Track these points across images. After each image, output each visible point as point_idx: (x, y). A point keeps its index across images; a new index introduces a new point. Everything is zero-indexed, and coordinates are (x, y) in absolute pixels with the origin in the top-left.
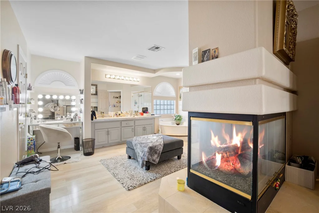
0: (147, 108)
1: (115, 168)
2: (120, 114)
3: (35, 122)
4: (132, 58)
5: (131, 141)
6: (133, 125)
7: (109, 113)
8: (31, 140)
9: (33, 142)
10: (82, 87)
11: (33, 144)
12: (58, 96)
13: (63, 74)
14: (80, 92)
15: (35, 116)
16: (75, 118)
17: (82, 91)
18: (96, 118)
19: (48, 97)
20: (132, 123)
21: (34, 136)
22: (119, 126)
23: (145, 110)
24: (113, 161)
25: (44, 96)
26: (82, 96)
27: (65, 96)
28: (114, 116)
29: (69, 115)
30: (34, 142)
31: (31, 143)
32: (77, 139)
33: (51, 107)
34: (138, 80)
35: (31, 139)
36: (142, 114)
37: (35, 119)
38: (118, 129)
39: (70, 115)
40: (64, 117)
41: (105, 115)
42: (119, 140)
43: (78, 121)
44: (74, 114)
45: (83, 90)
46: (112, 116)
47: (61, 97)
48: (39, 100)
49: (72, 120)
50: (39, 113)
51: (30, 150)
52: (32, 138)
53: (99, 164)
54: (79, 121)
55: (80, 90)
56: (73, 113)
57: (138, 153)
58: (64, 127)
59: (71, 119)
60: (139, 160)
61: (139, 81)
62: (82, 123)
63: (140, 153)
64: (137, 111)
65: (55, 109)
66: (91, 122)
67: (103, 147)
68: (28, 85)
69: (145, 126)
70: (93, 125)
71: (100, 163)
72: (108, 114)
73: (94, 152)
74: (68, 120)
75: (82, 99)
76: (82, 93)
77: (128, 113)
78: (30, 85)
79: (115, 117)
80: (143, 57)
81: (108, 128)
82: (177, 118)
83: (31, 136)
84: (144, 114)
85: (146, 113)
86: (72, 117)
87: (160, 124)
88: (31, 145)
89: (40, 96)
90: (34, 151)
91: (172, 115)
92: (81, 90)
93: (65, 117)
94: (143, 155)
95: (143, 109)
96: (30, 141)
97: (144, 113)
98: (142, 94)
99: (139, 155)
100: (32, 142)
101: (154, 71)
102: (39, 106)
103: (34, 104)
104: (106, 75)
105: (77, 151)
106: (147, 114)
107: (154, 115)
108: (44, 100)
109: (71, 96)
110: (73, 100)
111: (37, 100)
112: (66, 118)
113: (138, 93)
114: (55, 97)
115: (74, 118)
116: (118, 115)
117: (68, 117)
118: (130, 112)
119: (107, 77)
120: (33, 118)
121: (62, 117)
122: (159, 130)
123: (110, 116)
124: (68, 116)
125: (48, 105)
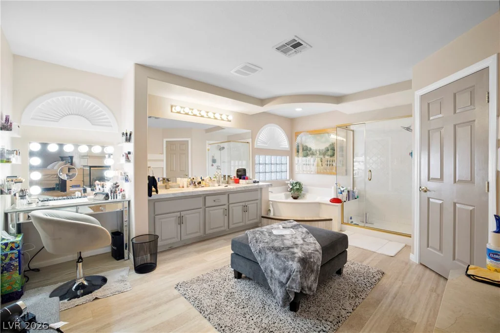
0: (244, 170)
1: (218, 307)
2: (200, 183)
3: (21, 205)
4: (232, 72)
5: (244, 242)
6: (226, 202)
7: (179, 179)
8: (12, 249)
9: (16, 251)
10: (130, 128)
11: (17, 256)
12: (77, 145)
13: (87, 101)
14: (124, 137)
15: (22, 191)
16: (114, 192)
17: (128, 136)
18: (157, 192)
19: (53, 148)
20: (223, 199)
21: (19, 239)
22: (202, 206)
23: (241, 175)
24: (205, 285)
25: (44, 145)
26: (130, 147)
27: (90, 146)
28: (188, 187)
29: (100, 187)
30: (19, 251)
31: (10, 256)
32: (118, 237)
33: (62, 170)
34: (230, 118)
35: (10, 246)
36: (237, 182)
37: (22, 197)
38: (199, 212)
39: (103, 187)
40: (89, 189)
41: (170, 183)
42: (201, 233)
43: (119, 198)
44: (112, 184)
45: (130, 134)
46: (185, 186)
47: (84, 149)
48: (32, 154)
49: (107, 196)
50: (32, 183)
51: (8, 271)
52: (13, 243)
53: (176, 298)
54: (122, 199)
55: (123, 134)
56: (108, 180)
57: (269, 271)
58: (91, 211)
59: (104, 196)
60: (272, 287)
61: (230, 121)
62: (129, 202)
63: (277, 272)
64: (229, 176)
65: (71, 174)
66: (149, 200)
67: (171, 249)
68: (4, 119)
69: (247, 203)
70: (153, 204)
71: (176, 292)
72: (176, 182)
73: (155, 264)
74: (97, 197)
75: (129, 153)
76: (128, 140)
77: (213, 179)
78: (7, 120)
79: (192, 189)
80: (257, 68)
81: (180, 210)
82: (295, 188)
83: (10, 239)
84: (241, 181)
85: (244, 179)
86: (107, 190)
87: (270, 199)
88: (11, 259)
89: (36, 147)
90: (20, 274)
91: (287, 182)
92: (127, 134)
93: (93, 190)
94: (288, 279)
95: (238, 171)
96: (7, 251)
97: (240, 178)
98: (225, 145)
99: (271, 277)
100: (12, 253)
101: (262, 102)
102: (32, 168)
103: (19, 162)
104: (172, 107)
105: (118, 260)
106: (247, 181)
107: (258, 182)
108: (44, 154)
109: (103, 147)
110: (107, 156)
111: (28, 155)
112: (94, 192)
113: (217, 144)
114: (68, 149)
115: (111, 192)
116: (196, 183)
117: (97, 191)
118: (216, 177)
119: (173, 110)
120: (17, 195)
121: (85, 191)
122: (270, 210)
123: (181, 186)
124: (98, 189)
125: (54, 166)
